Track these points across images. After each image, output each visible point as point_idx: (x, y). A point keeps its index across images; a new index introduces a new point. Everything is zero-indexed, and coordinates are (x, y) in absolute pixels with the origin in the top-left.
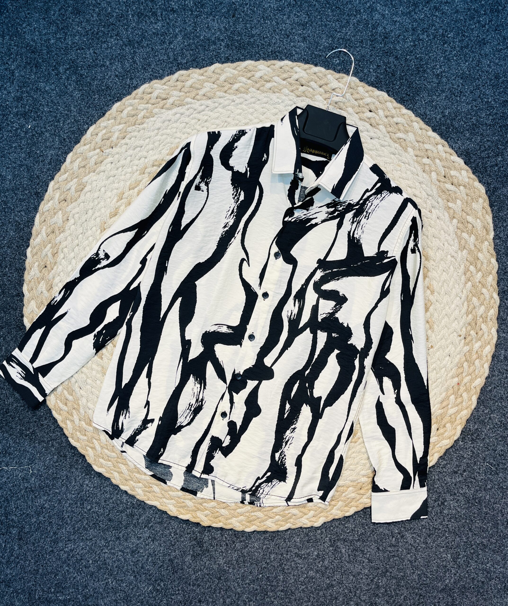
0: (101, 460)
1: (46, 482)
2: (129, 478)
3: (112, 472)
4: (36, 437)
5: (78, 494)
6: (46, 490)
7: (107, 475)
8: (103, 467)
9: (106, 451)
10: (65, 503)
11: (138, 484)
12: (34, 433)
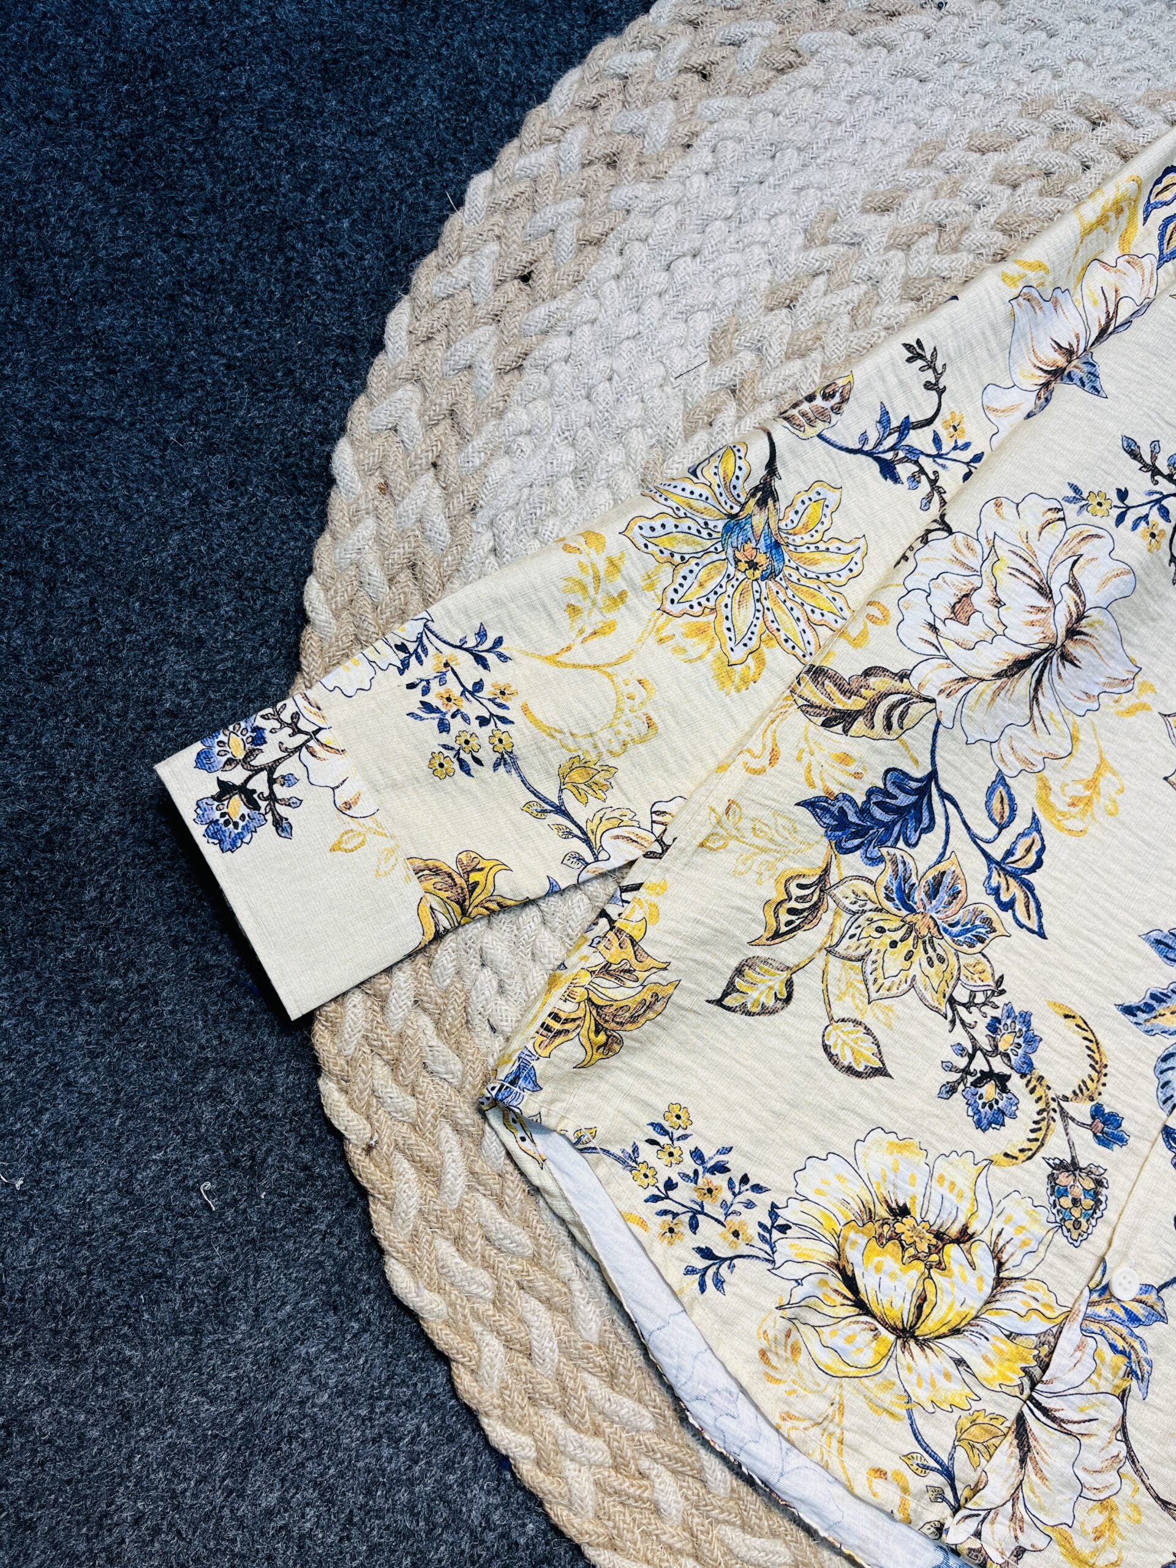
0: (445, 1249)
1: (96, 1284)
2: (549, 1387)
3: (476, 1327)
4: (144, 1020)
5: (242, 1405)
6: (73, 1332)
7: (444, 1337)
8: (440, 1290)
9: (487, 1207)
10: (147, 1439)
11: (585, 1438)
12: (145, 999)
